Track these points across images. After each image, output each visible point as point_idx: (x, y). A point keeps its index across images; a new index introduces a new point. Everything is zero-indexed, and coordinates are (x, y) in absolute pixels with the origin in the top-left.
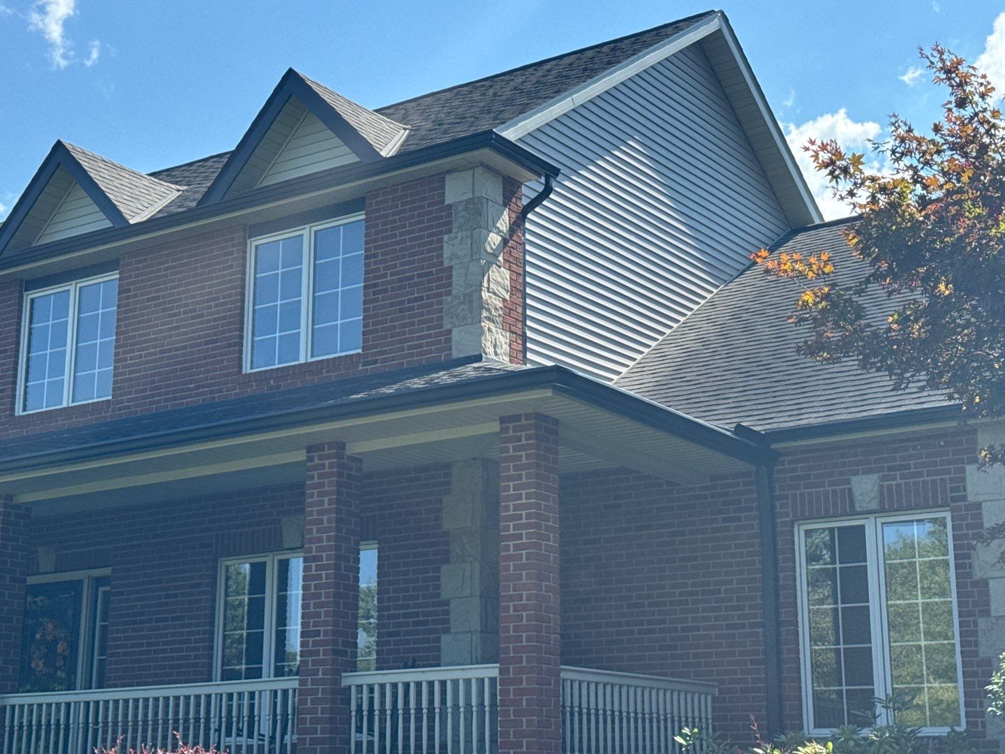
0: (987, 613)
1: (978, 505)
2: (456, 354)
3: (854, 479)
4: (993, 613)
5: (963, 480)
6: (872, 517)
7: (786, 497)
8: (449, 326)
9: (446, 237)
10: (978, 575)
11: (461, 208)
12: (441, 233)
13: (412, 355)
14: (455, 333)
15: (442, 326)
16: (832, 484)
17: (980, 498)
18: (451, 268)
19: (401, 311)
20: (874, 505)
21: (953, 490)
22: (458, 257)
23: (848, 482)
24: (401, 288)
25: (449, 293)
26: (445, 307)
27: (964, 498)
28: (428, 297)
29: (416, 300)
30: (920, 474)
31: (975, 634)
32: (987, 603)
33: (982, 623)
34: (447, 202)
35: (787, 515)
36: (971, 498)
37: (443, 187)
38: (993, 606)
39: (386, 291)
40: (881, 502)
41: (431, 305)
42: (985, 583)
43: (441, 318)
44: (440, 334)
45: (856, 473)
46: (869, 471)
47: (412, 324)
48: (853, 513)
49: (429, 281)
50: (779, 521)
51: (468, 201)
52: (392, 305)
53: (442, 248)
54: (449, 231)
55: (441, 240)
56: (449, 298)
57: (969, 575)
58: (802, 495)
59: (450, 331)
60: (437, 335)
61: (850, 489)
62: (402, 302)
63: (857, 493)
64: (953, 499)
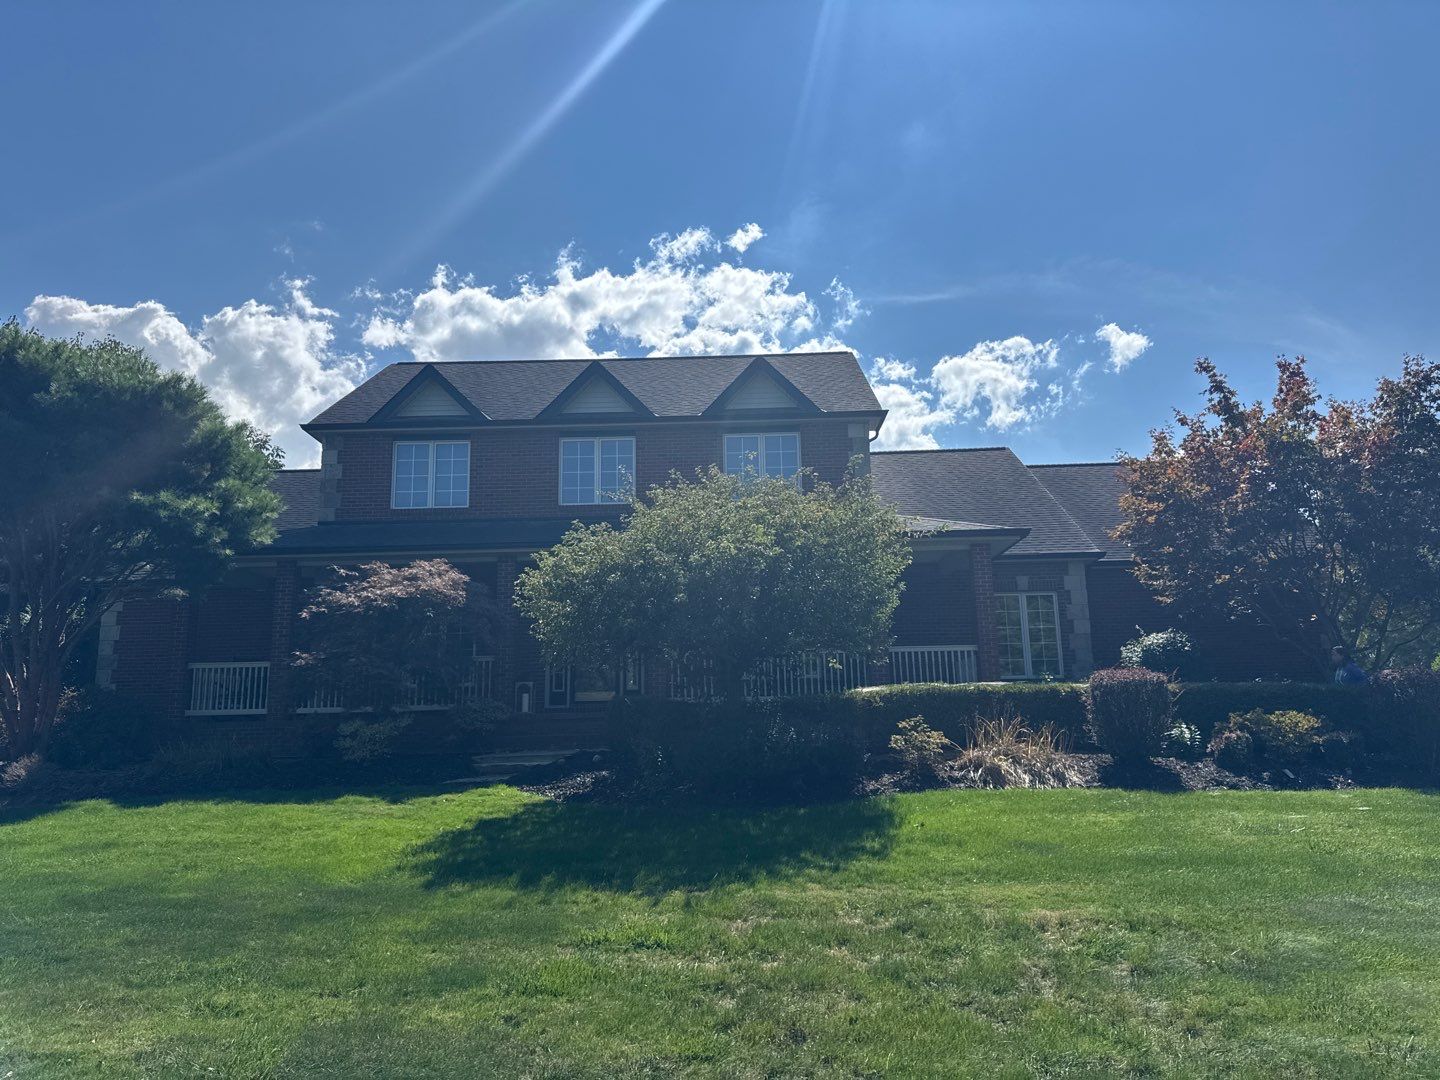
0: (1072, 632)
1: (1069, 591)
3: (1017, 577)
4: (1075, 633)
5: (1063, 582)
6: (1022, 594)
9: (850, 453)
10: (1068, 618)
11: (858, 441)
12: (847, 450)
16: (1006, 578)
17: (1069, 589)
20: (1024, 588)
21: (1058, 585)
27: (1063, 588)
30: (1045, 578)
31: (1067, 640)
33: (1070, 636)
34: (849, 437)
36: (1066, 589)
37: (847, 429)
38: (1075, 629)
40: (1027, 587)
42: (1071, 621)
46: (1023, 575)
48: (1015, 591)
49: (841, 471)
51: (861, 438)
53: (847, 457)
54: (852, 450)
55: (847, 454)
57: (1065, 618)
61: (1015, 581)
63: (1019, 583)
64: (1059, 588)
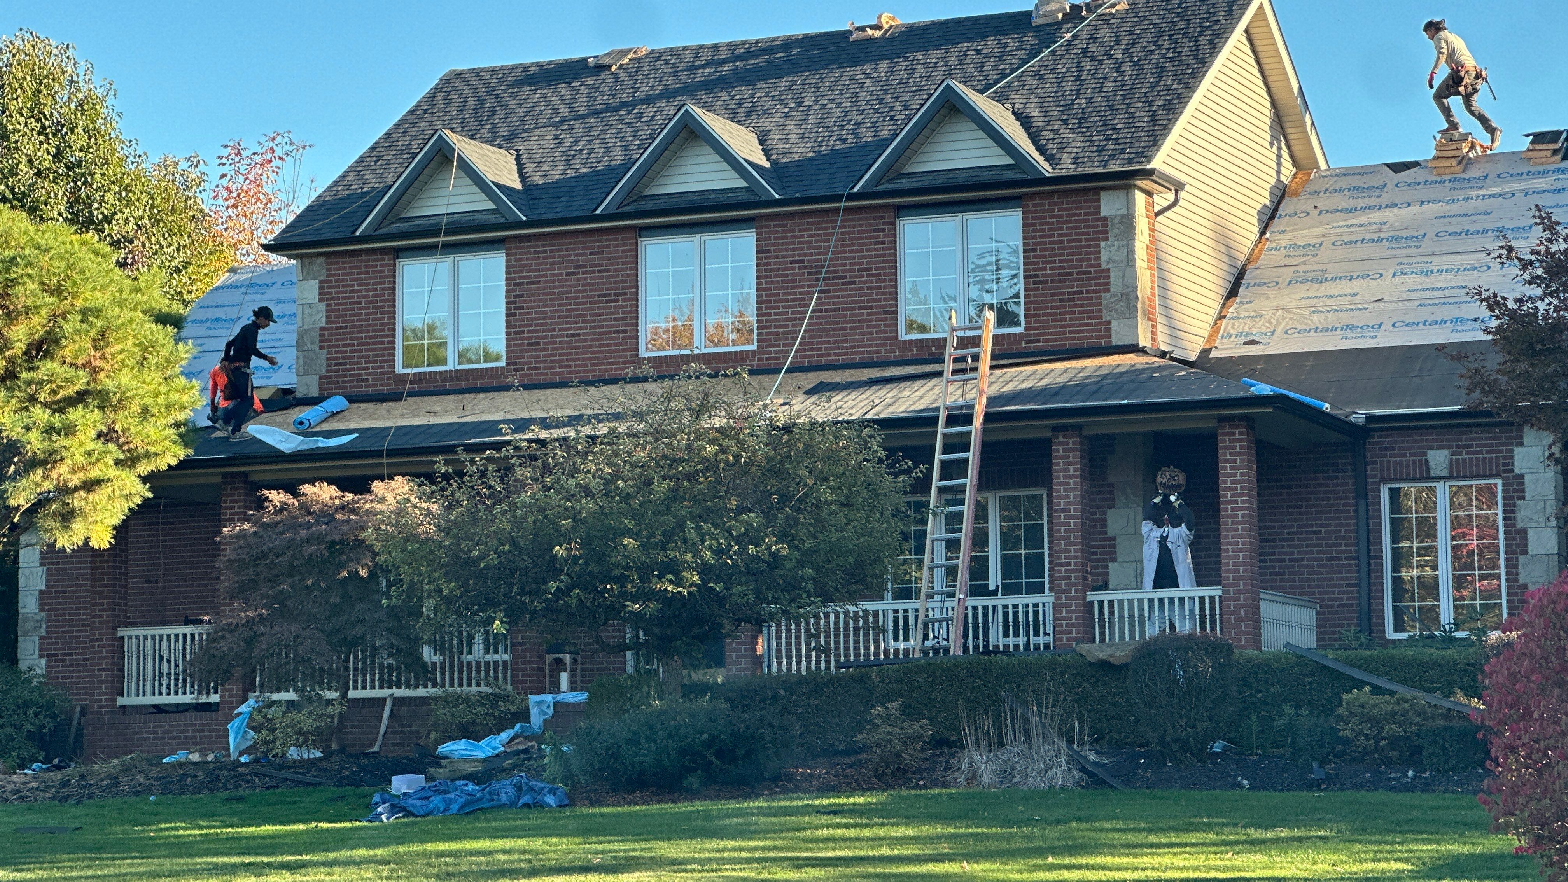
0: (1525, 552)
1: (1522, 476)
2: (1115, 341)
3: (1431, 453)
4: (1530, 553)
5: (1512, 457)
6: (1442, 483)
7: (1375, 463)
8: (1108, 318)
9: (1103, 244)
10: (1520, 525)
11: (1116, 221)
12: (1098, 239)
13: (1073, 339)
14: (1114, 324)
15: (1101, 317)
16: (1411, 455)
17: (1523, 471)
18: (1108, 270)
19: (1061, 301)
20: (1445, 473)
21: (1504, 464)
22: (1114, 262)
23: (1425, 454)
24: (1061, 281)
25: (1108, 291)
26: (1104, 302)
27: (1512, 471)
28: (1088, 292)
29: (1075, 293)
30: (1481, 452)
31: (1516, 566)
32: (1526, 545)
33: (1522, 559)
34: (1102, 214)
35: (1375, 476)
36: (1517, 471)
37: (1099, 200)
38: (1530, 548)
39: (1046, 282)
40: (1451, 471)
41: (1091, 299)
42: (1525, 531)
43: (1101, 311)
44: (1100, 324)
45: (1431, 448)
46: (1440, 448)
47: (1074, 313)
48: (1430, 478)
49: (1088, 279)
50: (1369, 480)
51: (1122, 216)
52: (1052, 295)
53: (1099, 252)
54: (1107, 239)
55: (1098, 246)
56: (1108, 295)
57: (1514, 525)
58: (1389, 462)
59: (1109, 323)
60: (1097, 324)
61: (1427, 461)
62: (1063, 294)
63: (1432, 463)
64: (1505, 471)
